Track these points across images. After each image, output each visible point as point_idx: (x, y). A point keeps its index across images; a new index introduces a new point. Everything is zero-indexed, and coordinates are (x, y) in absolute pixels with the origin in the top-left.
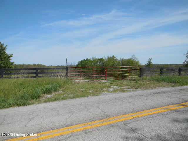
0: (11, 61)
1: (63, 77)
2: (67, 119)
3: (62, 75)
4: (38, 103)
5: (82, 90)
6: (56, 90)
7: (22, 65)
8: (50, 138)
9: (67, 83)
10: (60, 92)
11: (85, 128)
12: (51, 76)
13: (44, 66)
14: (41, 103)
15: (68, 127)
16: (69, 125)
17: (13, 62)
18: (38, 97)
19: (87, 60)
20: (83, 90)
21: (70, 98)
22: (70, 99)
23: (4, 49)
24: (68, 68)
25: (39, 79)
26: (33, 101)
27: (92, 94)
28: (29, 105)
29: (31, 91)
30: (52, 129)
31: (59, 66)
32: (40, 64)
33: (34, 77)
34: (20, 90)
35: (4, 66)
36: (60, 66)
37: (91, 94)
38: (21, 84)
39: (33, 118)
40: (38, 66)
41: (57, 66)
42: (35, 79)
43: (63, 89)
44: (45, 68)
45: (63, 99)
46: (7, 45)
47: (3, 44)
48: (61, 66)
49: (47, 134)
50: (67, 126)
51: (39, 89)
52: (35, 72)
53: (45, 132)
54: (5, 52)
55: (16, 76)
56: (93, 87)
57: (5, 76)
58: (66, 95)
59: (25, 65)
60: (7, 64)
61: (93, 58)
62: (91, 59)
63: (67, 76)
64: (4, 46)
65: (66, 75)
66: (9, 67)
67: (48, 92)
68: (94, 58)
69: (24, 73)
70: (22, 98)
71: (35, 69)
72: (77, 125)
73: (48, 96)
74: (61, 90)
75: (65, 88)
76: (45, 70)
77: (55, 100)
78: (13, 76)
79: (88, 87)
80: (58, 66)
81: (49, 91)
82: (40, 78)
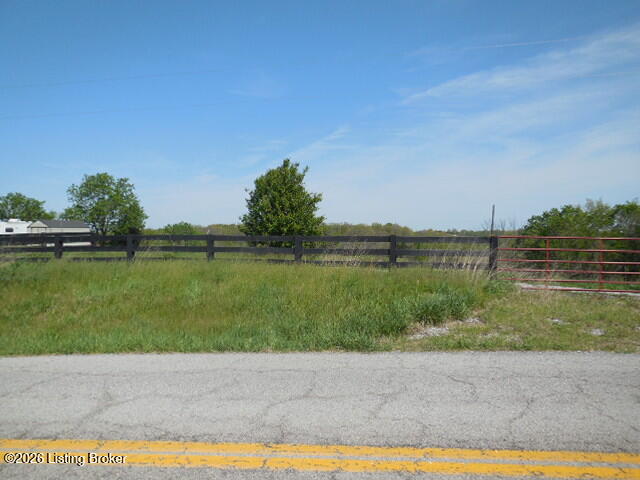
0: (317, 214)
1: (481, 271)
2: (511, 422)
3: (478, 262)
4: (403, 350)
5: (554, 324)
6: (457, 315)
7: (342, 227)
8: (457, 473)
9: (494, 291)
10: (472, 321)
11: (589, 470)
12: (437, 265)
13: (406, 229)
14: (412, 349)
15: (519, 453)
16: (520, 445)
17: (322, 218)
18: (401, 330)
19: (567, 210)
20: (560, 322)
21: (513, 347)
22: (511, 350)
23: (300, 178)
24: (500, 240)
25: (400, 271)
26: (385, 340)
27: (604, 345)
28: (375, 350)
29: (378, 307)
30: (462, 444)
31: (454, 232)
32: (393, 223)
33: (384, 265)
34: (348, 302)
35: (299, 227)
36: (459, 230)
37: (596, 342)
38: (350, 285)
39: (394, 396)
40: (389, 231)
41: (449, 232)
42: (386, 271)
43: (482, 311)
44: (407, 236)
45: (484, 347)
46: (307, 168)
47: (298, 165)
48: (463, 231)
49: (446, 458)
50: (514, 447)
51: (404, 305)
52: (389, 250)
53: (437, 450)
54: (301, 188)
55: (335, 257)
56: (602, 318)
57: (304, 258)
58: (496, 335)
59: (350, 226)
60: (305, 221)
61: (590, 204)
62: (584, 210)
63: (496, 268)
64: (300, 171)
65: (491, 265)
66: (311, 232)
67: (432, 315)
68: (595, 205)
69: (355, 252)
70: (356, 325)
71: (388, 239)
72: (553, 453)
73: (433, 331)
74: (476, 313)
75: (488, 309)
76: (408, 244)
77: (460, 346)
78: (327, 258)
79: (581, 314)
80: (452, 233)
81: (436, 314)
82: (404, 269)
